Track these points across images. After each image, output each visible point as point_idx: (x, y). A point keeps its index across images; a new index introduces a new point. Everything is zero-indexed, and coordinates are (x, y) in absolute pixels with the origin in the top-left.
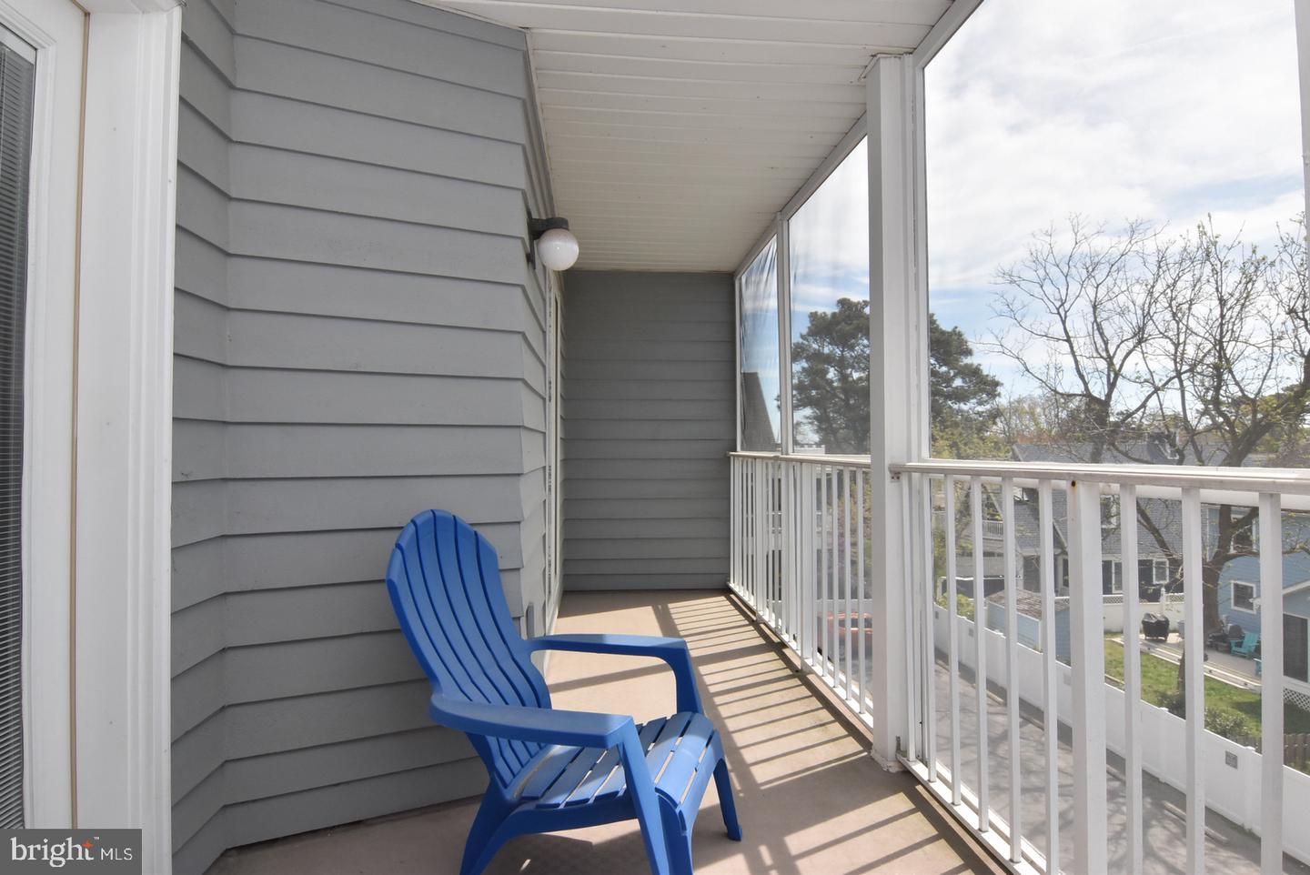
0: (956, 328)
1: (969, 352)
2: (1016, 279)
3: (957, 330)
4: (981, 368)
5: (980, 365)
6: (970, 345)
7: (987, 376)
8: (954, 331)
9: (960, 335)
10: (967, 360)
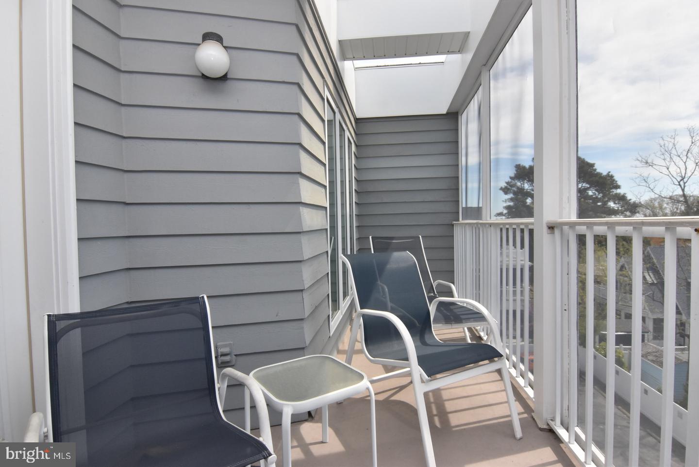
0: (609, 172)
1: (618, 187)
2: (651, 164)
3: (610, 174)
4: (626, 195)
5: (625, 194)
6: (619, 183)
7: (630, 200)
8: (608, 174)
9: (612, 177)
10: (616, 191)
